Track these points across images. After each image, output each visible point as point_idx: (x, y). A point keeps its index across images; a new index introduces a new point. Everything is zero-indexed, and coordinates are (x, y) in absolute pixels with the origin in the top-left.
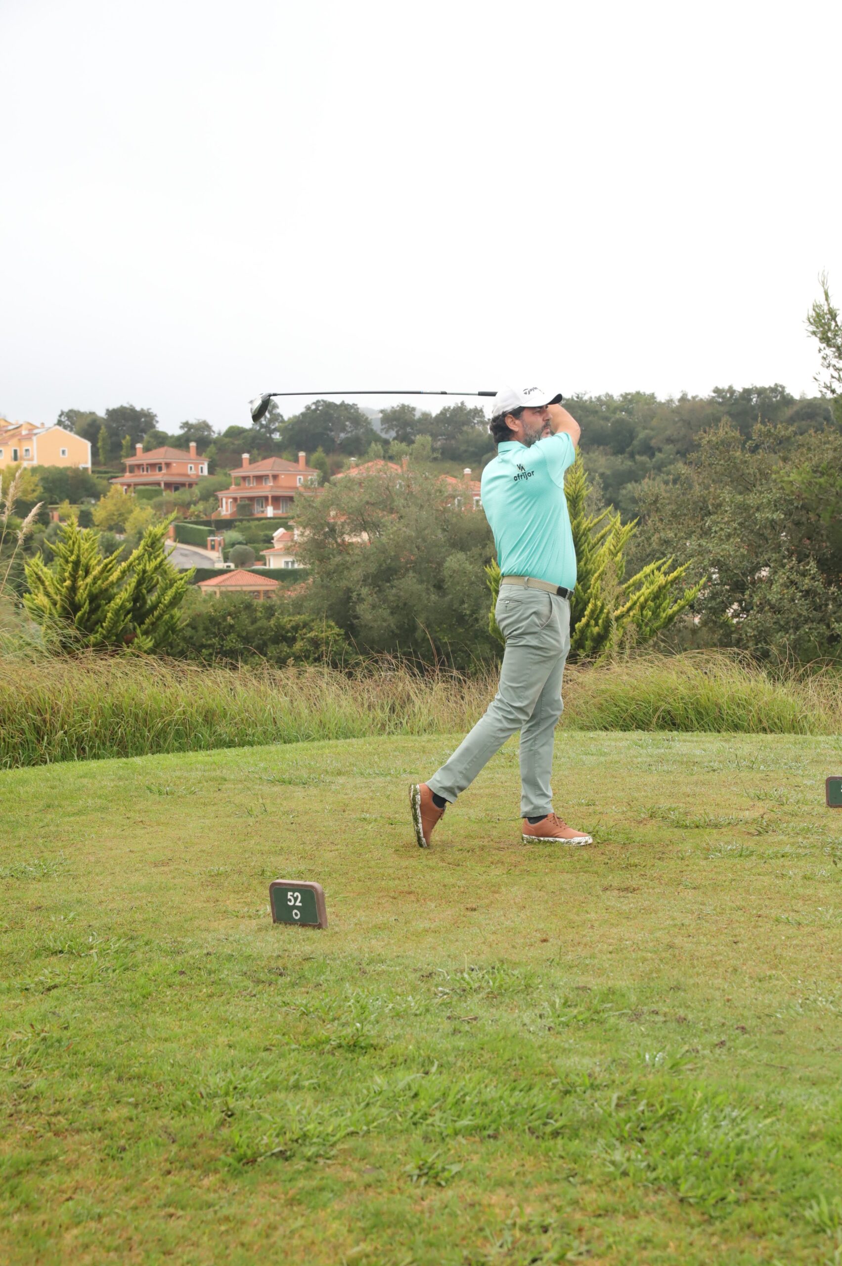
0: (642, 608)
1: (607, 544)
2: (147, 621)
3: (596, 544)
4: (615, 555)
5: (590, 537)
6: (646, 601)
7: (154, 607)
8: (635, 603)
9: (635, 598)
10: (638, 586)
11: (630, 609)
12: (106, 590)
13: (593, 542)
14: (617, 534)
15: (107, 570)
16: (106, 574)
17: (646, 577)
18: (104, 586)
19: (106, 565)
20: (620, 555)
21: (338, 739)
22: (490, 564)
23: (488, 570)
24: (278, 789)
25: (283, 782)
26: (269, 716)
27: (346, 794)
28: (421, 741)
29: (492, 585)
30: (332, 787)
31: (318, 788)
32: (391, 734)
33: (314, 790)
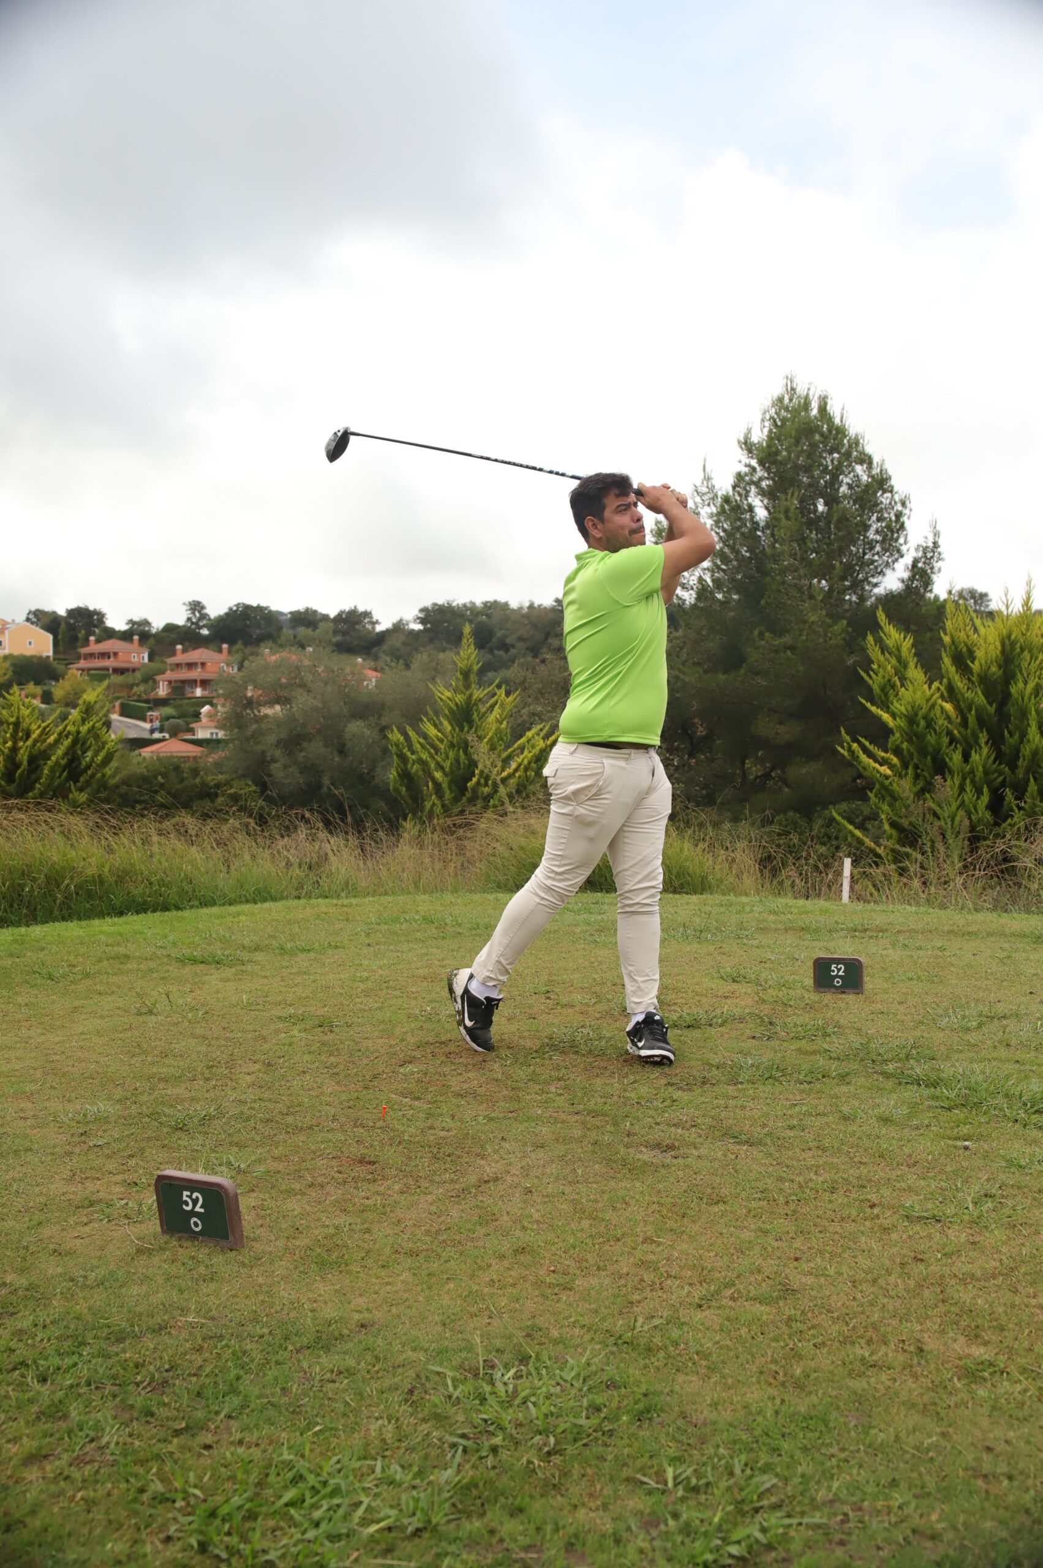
0: (526, 769)
1: (494, 713)
2: (82, 779)
3: (485, 713)
4: (501, 723)
5: (480, 706)
6: (529, 763)
7: (88, 767)
8: (520, 765)
9: (519, 760)
10: (522, 749)
11: (516, 770)
12: (45, 751)
13: (483, 709)
14: (502, 705)
15: (45, 733)
16: (44, 737)
17: (529, 741)
18: (43, 748)
19: (45, 729)
20: (505, 723)
21: (256, 903)
22: (392, 731)
23: (390, 736)
24: (188, 970)
25: (194, 961)
26: (186, 875)
27: (266, 977)
28: (343, 906)
29: (394, 749)
30: (249, 968)
31: (233, 970)
32: (309, 896)
33: (229, 972)
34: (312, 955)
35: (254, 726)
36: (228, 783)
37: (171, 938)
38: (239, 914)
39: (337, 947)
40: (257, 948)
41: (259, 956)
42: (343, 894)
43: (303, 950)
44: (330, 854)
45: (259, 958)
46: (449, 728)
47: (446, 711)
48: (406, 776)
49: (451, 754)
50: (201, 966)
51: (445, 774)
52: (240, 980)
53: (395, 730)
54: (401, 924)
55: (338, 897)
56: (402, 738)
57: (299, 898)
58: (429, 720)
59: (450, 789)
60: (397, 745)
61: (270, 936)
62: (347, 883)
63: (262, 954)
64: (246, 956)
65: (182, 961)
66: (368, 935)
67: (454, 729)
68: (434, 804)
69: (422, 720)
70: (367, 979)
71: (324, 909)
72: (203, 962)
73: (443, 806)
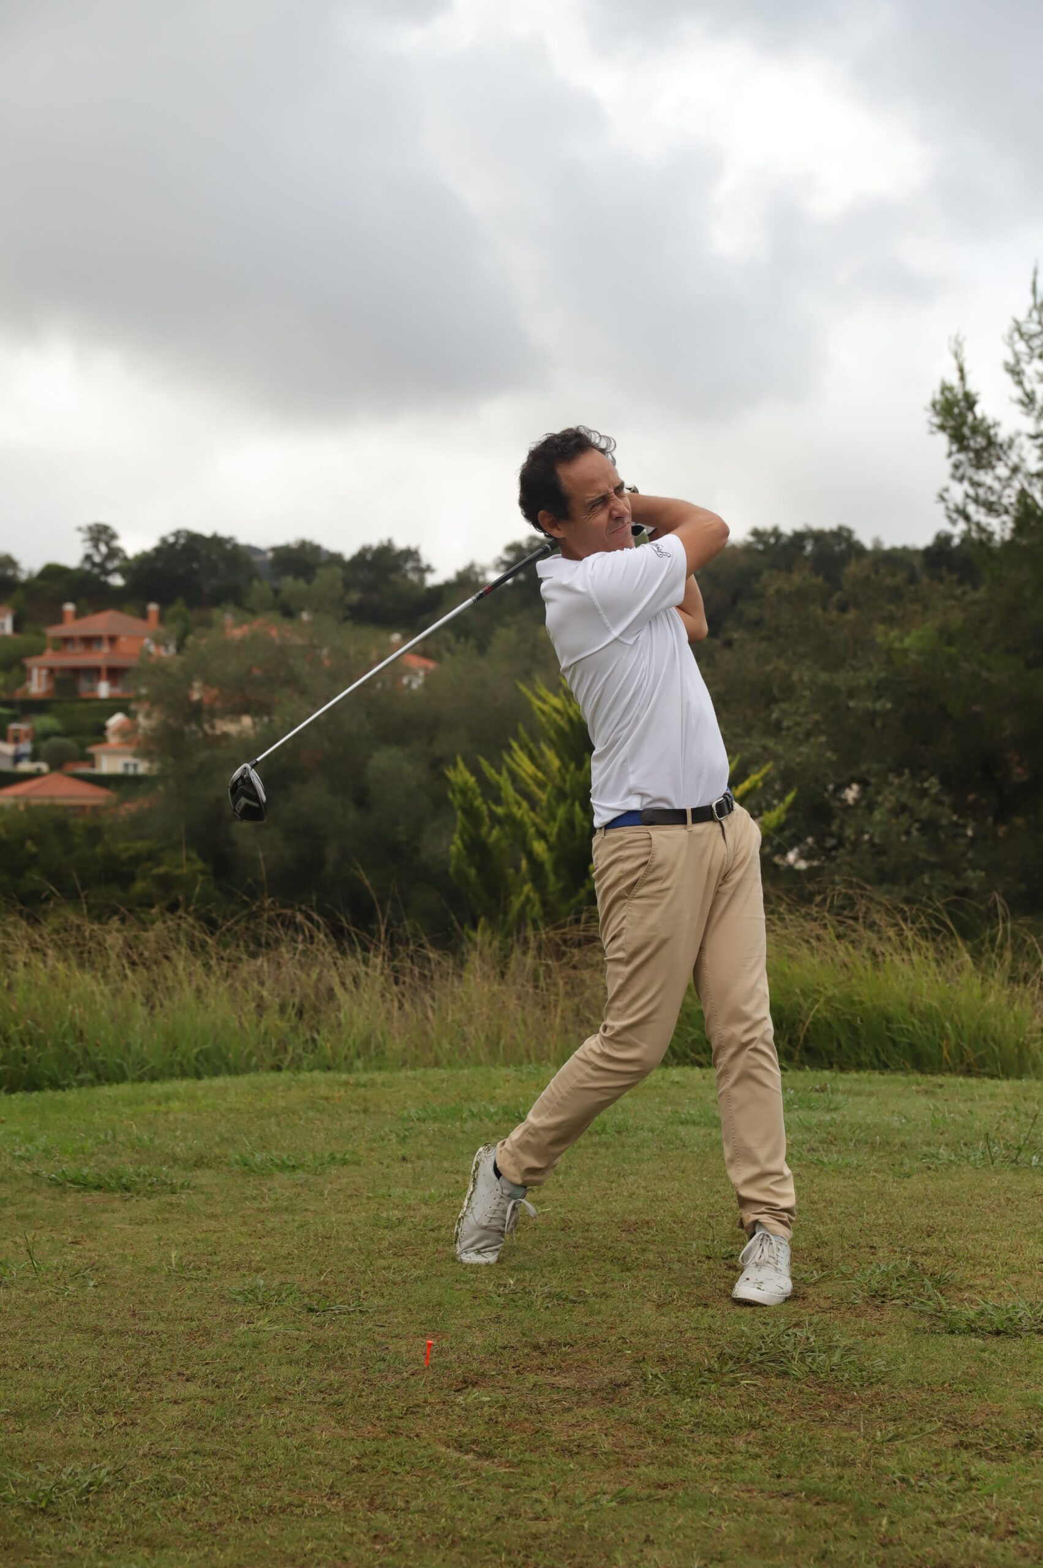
21: (199, 1076)
22: (455, 766)
23: (451, 775)
24: (71, 1201)
25: (83, 1185)
26: (73, 1025)
27: (213, 1216)
28: (358, 1085)
29: (456, 799)
30: (184, 1198)
31: (154, 1202)
32: (297, 1065)
33: (146, 1207)
34: (300, 1175)
35: (203, 755)
36: (152, 857)
37: (42, 1141)
38: (168, 1098)
39: (345, 1162)
40: (200, 1163)
41: (203, 1177)
42: (359, 1063)
43: (283, 1167)
44: (338, 990)
45: (204, 1181)
46: (556, 763)
47: (552, 734)
48: (476, 847)
49: (561, 812)
50: (96, 1195)
51: (551, 848)
52: (166, 1221)
53: (461, 764)
54: (464, 1120)
55: (350, 1069)
56: (472, 780)
57: (278, 1068)
58: (521, 747)
59: (556, 872)
60: (463, 792)
61: (224, 1140)
62: (366, 1043)
63: (208, 1172)
64: (178, 1176)
65: (59, 1185)
66: (403, 1140)
67: (565, 766)
68: (528, 900)
69: (509, 748)
70: (400, 1222)
71: (323, 1091)
72: (98, 1187)
73: (544, 903)
